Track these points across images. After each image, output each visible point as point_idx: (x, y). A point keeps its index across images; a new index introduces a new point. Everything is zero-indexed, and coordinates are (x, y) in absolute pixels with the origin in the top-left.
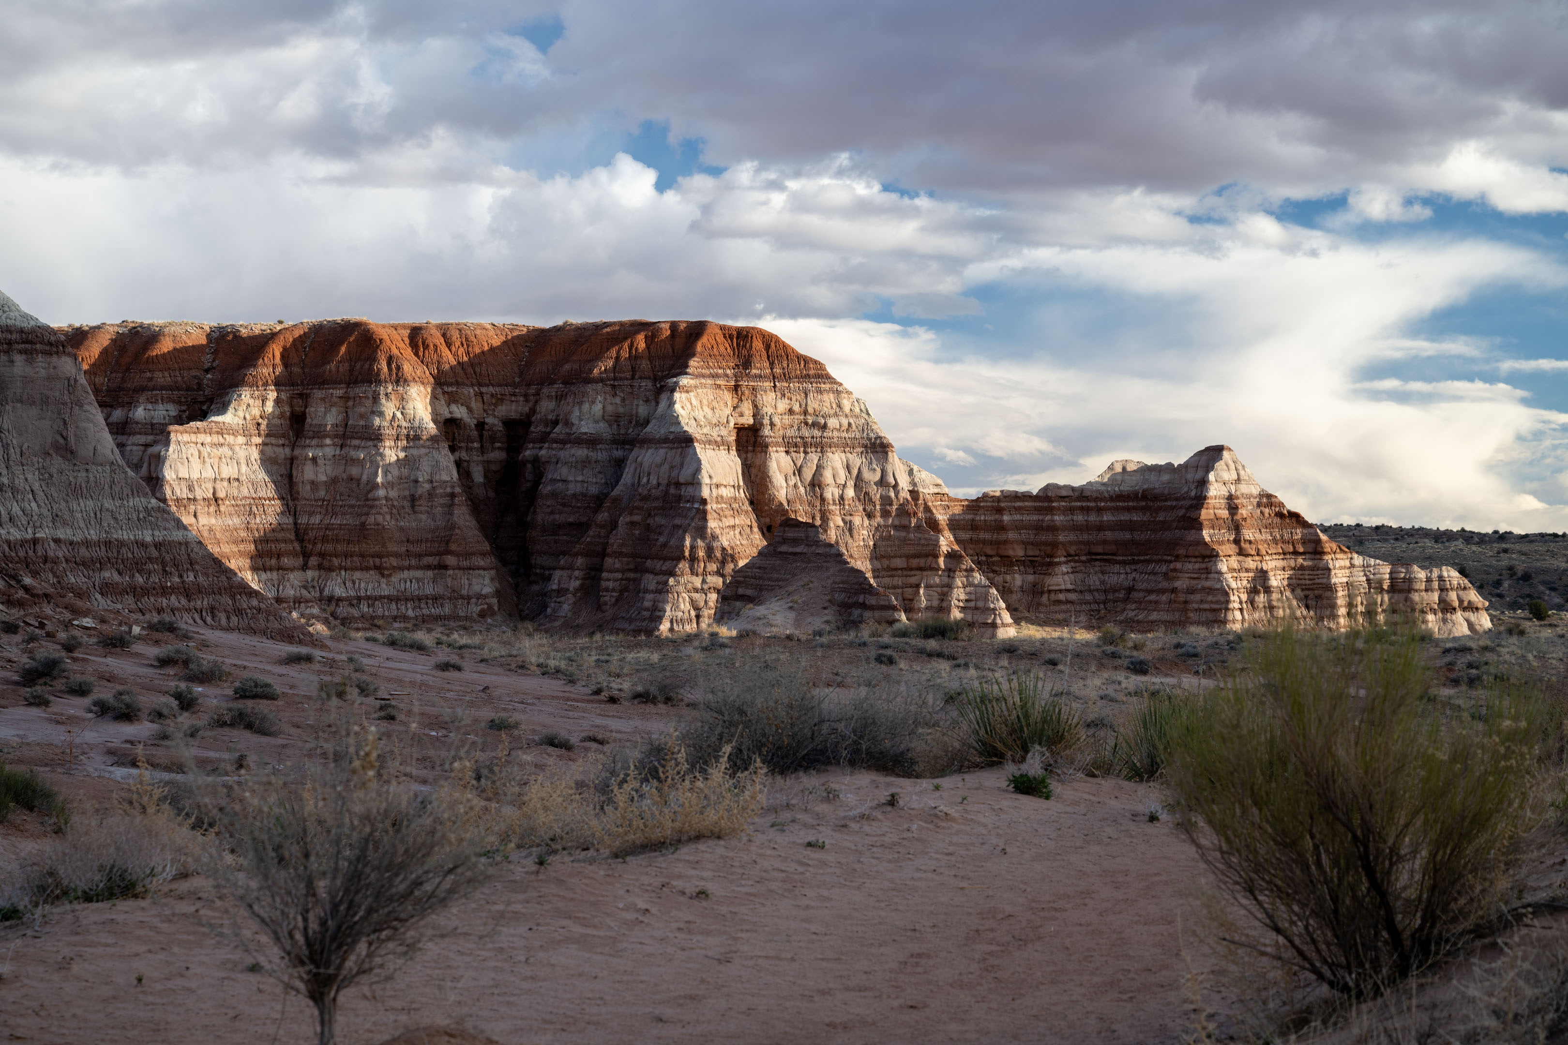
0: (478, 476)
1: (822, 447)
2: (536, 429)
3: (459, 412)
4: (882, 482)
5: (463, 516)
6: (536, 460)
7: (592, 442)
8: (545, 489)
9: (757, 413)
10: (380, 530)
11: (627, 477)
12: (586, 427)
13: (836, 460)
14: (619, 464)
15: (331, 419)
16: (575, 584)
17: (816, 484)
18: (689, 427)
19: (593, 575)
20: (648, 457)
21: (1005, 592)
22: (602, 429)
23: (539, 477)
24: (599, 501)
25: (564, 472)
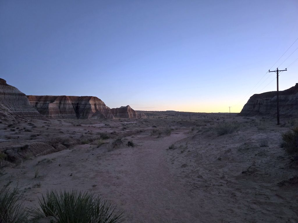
0: (75, 107)
1: (100, 105)
2: (79, 104)
3: (73, 102)
4: (105, 108)
5: (73, 110)
6: (79, 106)
7: (83, 105)
8: (80, 108)
9: (96, 103)
10: (66, 111)
11: (86, 107)
12: (83, 104)
13: (102, 106)
14: (85, 106)
15: (63, 103)
16: (82, 115)
17: (100, 108)
18: (90, 104)
19: (83, 114)
20: (87, 106)
21: (114, 115)
22: (84, 104)
23: (79, 107)
24: (84, 109)
25: (81, 107)
